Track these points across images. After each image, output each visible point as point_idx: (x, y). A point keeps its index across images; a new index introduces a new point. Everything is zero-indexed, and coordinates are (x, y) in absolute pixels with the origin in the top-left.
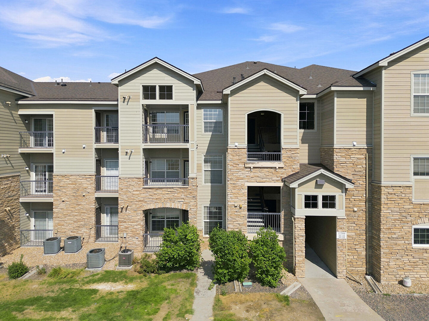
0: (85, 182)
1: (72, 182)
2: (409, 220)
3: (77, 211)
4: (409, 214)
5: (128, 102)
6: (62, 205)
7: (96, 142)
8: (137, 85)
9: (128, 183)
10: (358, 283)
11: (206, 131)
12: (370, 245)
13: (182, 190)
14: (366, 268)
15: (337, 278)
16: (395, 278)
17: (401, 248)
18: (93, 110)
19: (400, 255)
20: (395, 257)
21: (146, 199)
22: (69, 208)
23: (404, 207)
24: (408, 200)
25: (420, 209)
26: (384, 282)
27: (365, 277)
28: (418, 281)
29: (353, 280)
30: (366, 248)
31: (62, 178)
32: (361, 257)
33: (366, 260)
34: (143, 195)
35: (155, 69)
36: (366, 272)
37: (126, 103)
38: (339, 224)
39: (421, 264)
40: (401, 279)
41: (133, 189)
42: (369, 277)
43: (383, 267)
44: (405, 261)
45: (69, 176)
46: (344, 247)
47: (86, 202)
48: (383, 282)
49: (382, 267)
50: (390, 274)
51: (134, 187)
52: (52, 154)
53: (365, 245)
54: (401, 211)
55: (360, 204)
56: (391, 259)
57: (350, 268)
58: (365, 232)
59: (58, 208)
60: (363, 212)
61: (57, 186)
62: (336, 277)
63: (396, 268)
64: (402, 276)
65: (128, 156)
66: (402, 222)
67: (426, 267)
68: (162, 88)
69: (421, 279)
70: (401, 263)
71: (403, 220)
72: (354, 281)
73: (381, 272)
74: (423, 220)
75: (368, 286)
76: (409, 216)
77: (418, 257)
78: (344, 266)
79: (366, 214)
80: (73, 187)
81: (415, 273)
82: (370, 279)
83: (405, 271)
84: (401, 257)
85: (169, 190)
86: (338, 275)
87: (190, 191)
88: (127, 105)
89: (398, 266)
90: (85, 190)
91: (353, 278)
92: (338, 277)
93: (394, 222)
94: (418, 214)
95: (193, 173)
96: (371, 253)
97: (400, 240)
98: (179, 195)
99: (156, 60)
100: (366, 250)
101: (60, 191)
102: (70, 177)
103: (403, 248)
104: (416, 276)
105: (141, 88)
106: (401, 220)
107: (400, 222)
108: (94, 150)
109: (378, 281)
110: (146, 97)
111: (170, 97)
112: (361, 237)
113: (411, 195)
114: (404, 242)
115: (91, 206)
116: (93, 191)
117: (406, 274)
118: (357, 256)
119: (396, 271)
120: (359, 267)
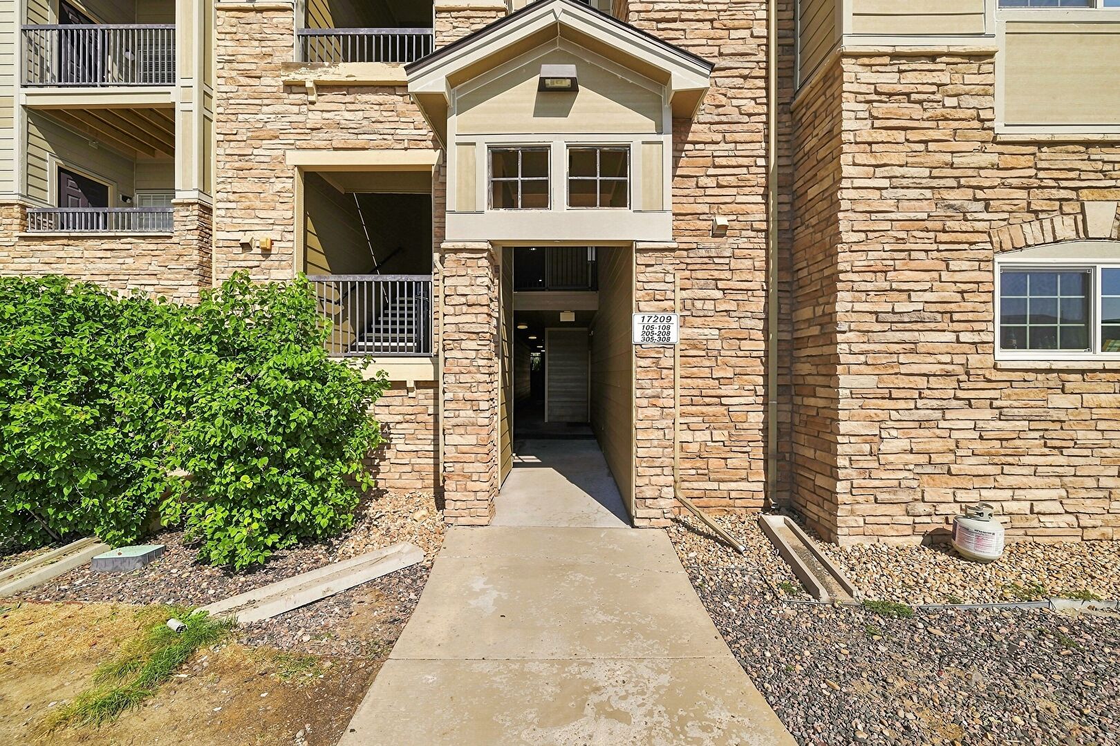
2: (980, 226)
4: (980, 194)
10: (722, 543)
12: (786, 380)
13: (152, 246)
14: (766, 483)
15: (633, 526)
16: (909, 520)
17: (936, 369)
19: (935, 403)
20: (905, 415)
23: (957, 161)
24: (976, 124)
25: (1032, 172)
26: (856, 540)
27: (761, 523)
28: (1022, 532)
29: (700, 533)
30: (766, 395)
32: (743, 432)
33: (765, 447)
34: (19, 263)
36: (766, 499)
38: (643, 277)
39: (1037, 446)
40: (937, 523)
42: (776, 522)
43: (847, 463)
44: (955, 435)
46: (666, 383)
48: (846, 542)
49: (841, 462)
50: (881, 497)
53: (760, 380)
54: (942, 182)
55: (740, 199)
56: (890, 424)
57: (695, 485)
58: (761, 325)
60: (753, 234)
62: (629, 520)
63: (911, 467)
64: (942, 509)
66: (943, 237)
67: (1061, 460)
69: (1035, 523)
70: (937, 445)
71: (950, 224)
72: (708, 536)
73: (841, 487)
74: (1047, 224)
75: (773, 562)
76: (981, 205)
77: (1023, 412)
78: (667, 471)
79: (767, 244)
81: (1009, 493)
82: (780, 529)
83: (955, 482)
84: (938, 414)
85: (106, 246)
86: (639, 512)
87: (179, 249)
89: (923, 459)
91: (706, 523)
92: (636, 522)
93: (903, 235)
94: (1022, 194)
95: (187, 186)
96: (785, 418)
97: (932, 326)
98: (142, 263)
100: (765, 404)
103: (949, 367)
104: (1011, 506)
106: (939, 225)
107: (932, 235)
109: (826, 533)
112: (746, 345)
113: (986, 101)
114: (952, 337)
117: (961, 496)
118: (726, 433)
119: (914, 484)
120: (734, 478)
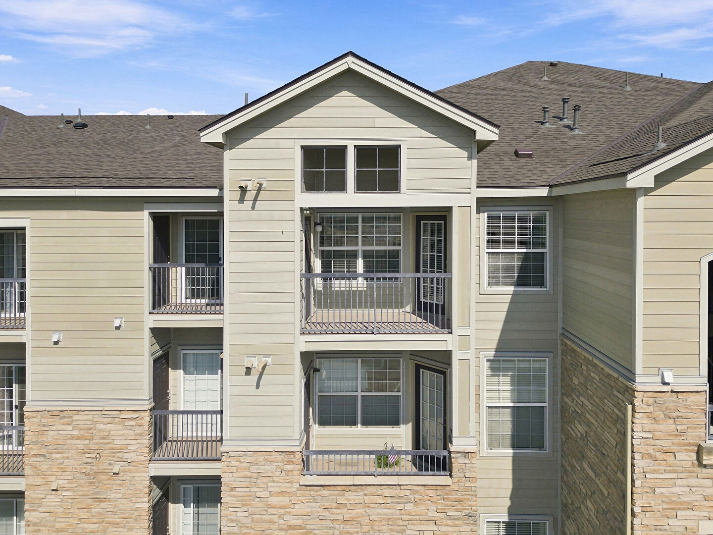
0: (120, 433)
1: (82, 432)
3: (95, 520)
5: (255, 200)
6: (52, 500)
7: (154, 308)
8: (284, 143)
9: (253, 469)
11: (494, 281)
13: (430, 493)
18: (146, 213)
21: (311, 522)
22: (72, 510)
31: (50, 421)
34: (300, 509)
35: (345, 93)
37: (248, 204)
41: (270, 489)
45: (71, 413)
47: (123, 491)
51: (273, 481)
52: (22, 346)
59: (40, 509)
61: (36, 443)
65: (253, 378)
68: (365, 154)
80: (82, 447)
85: (387, 492)
87: (457, 496)
88: (253, 208)
90: (120, 455)
95: (464, 434)
98: (421, 509)
99: (350, 62)
101: (45, 457)
102: (75, 418)
105: (298, 155)
108: (147, 334)
110: (312, 184)
111: (392, 183)
115: (137, 505)
116: (144, 458)
